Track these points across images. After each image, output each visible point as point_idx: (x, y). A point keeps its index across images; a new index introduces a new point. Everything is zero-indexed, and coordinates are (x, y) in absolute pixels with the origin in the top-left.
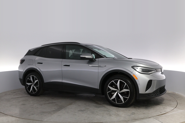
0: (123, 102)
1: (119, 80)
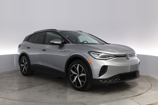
0: (81, 86)
1: (78, 65)
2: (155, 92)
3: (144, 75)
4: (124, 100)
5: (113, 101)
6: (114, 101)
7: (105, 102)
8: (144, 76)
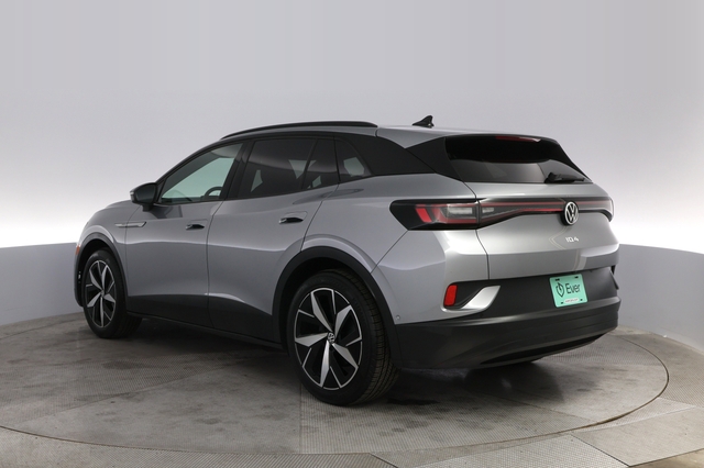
2: (685, 407)
3: (637, 332)
4: (549, 441)
5: (502, 444)
6: (505, 445)
7: (466, 450)
8: (635, 337)
